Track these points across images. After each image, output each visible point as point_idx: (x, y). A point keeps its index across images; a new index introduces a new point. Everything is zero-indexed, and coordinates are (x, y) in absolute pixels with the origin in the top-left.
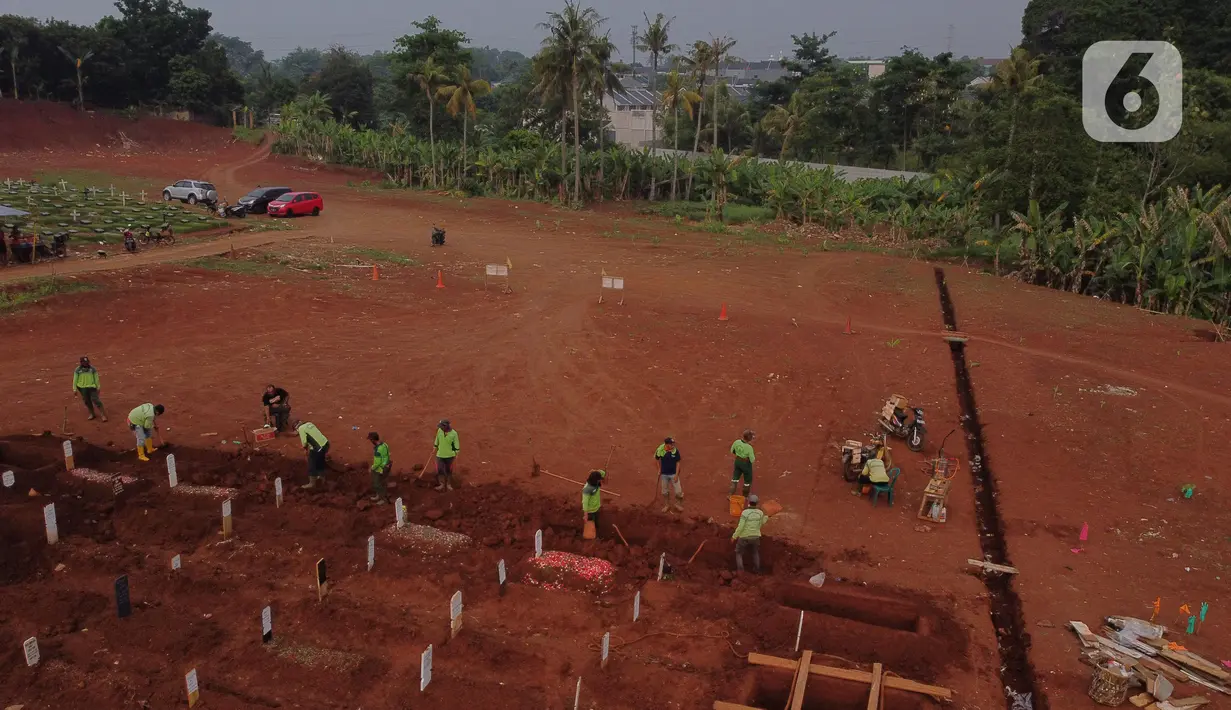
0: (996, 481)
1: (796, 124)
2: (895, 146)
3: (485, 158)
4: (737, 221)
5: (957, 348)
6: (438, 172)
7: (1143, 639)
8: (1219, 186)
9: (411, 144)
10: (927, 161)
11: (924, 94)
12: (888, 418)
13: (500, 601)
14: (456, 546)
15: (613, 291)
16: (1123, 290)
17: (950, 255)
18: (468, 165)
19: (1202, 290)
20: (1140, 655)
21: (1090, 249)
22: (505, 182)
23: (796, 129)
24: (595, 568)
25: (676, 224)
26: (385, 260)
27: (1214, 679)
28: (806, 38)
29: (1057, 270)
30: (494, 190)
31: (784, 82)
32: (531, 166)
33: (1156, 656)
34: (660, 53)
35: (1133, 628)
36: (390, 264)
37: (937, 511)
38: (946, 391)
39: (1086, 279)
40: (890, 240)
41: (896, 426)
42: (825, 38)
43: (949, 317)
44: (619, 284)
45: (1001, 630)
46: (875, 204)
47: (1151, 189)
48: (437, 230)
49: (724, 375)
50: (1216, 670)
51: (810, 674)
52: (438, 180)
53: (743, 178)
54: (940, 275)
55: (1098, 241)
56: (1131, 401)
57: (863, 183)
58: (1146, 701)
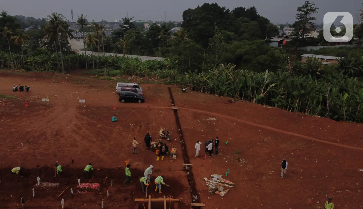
0: (187, 146)
1: (126, 44)
2: (154, 49)
3: (30, 58)
4: (114, 75)
5: (175, 111)
6: (14, 63)
7: (217, 179)
8: (230, 63)
9: (3, 54)
10: (163, 55)
11: (160, 37)
12: (161, 134)
13: (72, 199)
14: (57, 186)
15: (82, 103)
16: (212, 91)
17: (172, 83)
18: (24, 61)
19: (229, 90)
20: (217, 183)
21: (204, 81)
22: (39, 66)
23: (126, 45)
24: (95, 186)
25: (96, 77)
26: (5, 98)
27: (231, 185)
28: (126, 19)
29: (197, 87)
30: (35, 69)
31: (121, 31)
32: (47, 61)
33: (220, 182)
34: (84, 26)
35: (216, 176)
36: (7, 99)
37: (174, 156)
38: (174, 124)
39: (204, 88)
40: (156, 79)
41: (163, 136)
42: (131, 19)
43: (173, 102)
44: (84, 101)
45: (190, 182)
46: (151, 68)
47: (217, 62)
48: (21, 86)
49: (118, 126)
50: (231, 183)
51: (151, 201)
52: (14, 66)
53: (113, 61)
54: (169, 89)
55: (205, 79)
56: (214, 121)
57: (147, 61)
58: (218, 192)
